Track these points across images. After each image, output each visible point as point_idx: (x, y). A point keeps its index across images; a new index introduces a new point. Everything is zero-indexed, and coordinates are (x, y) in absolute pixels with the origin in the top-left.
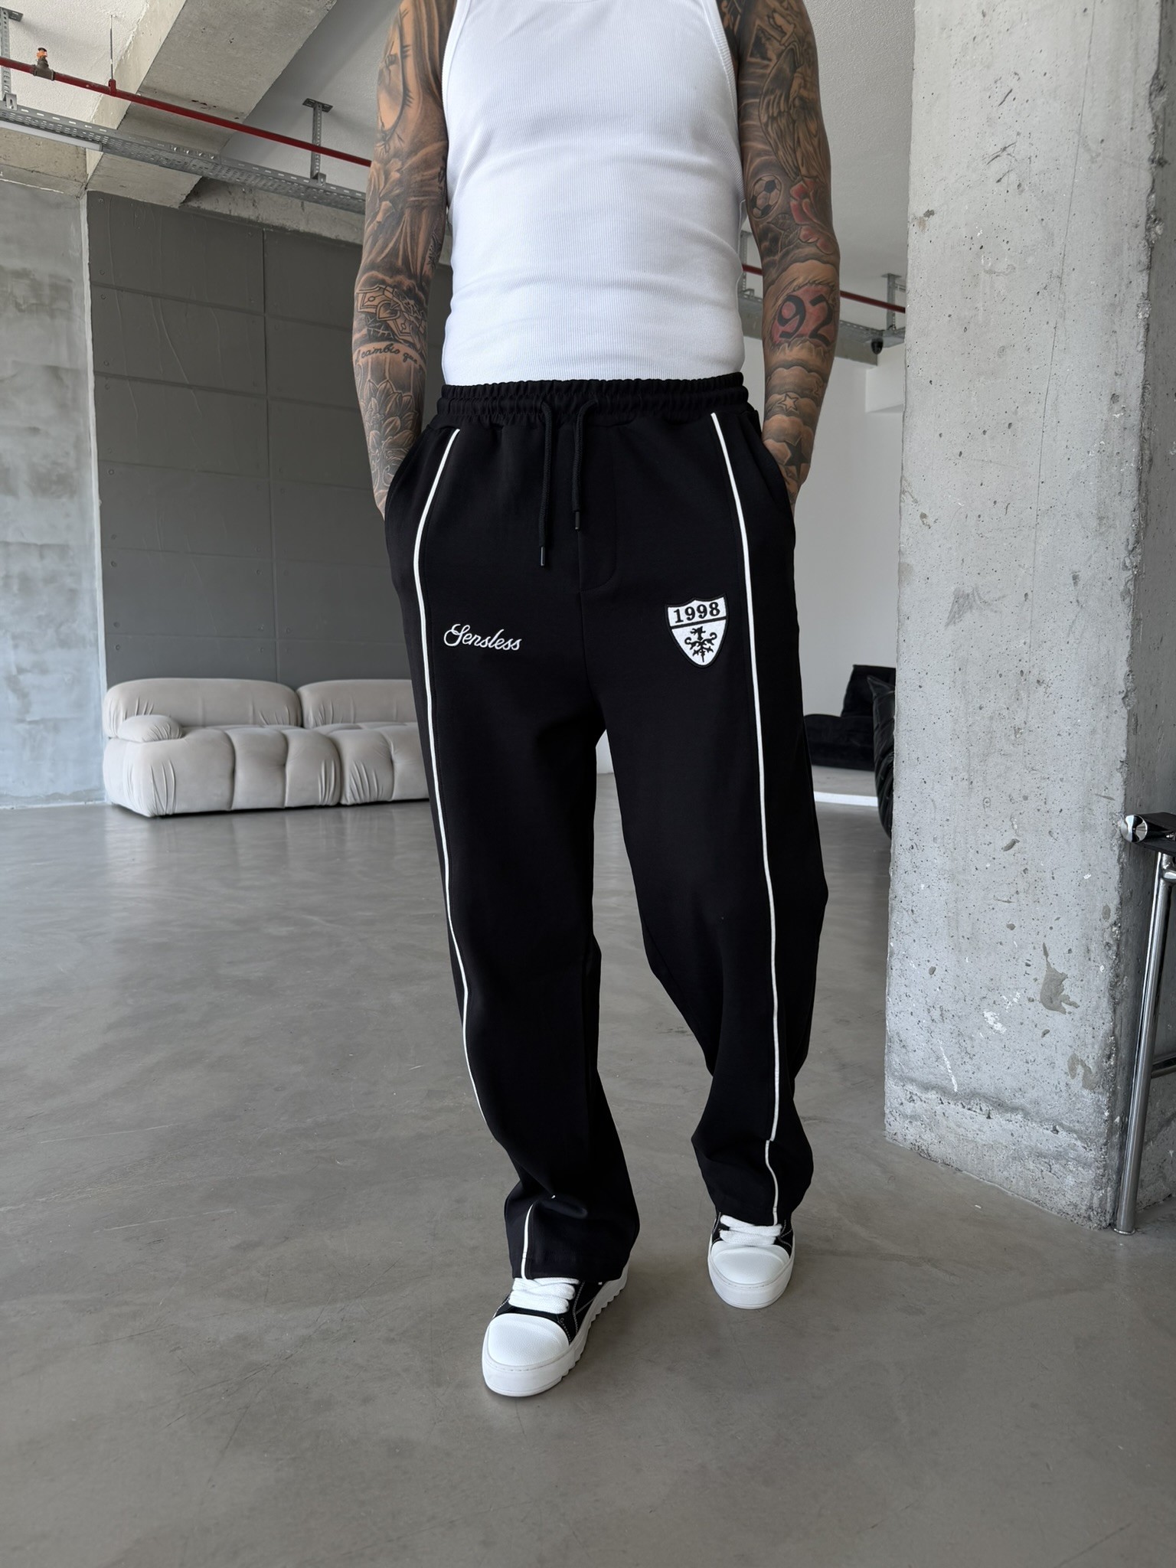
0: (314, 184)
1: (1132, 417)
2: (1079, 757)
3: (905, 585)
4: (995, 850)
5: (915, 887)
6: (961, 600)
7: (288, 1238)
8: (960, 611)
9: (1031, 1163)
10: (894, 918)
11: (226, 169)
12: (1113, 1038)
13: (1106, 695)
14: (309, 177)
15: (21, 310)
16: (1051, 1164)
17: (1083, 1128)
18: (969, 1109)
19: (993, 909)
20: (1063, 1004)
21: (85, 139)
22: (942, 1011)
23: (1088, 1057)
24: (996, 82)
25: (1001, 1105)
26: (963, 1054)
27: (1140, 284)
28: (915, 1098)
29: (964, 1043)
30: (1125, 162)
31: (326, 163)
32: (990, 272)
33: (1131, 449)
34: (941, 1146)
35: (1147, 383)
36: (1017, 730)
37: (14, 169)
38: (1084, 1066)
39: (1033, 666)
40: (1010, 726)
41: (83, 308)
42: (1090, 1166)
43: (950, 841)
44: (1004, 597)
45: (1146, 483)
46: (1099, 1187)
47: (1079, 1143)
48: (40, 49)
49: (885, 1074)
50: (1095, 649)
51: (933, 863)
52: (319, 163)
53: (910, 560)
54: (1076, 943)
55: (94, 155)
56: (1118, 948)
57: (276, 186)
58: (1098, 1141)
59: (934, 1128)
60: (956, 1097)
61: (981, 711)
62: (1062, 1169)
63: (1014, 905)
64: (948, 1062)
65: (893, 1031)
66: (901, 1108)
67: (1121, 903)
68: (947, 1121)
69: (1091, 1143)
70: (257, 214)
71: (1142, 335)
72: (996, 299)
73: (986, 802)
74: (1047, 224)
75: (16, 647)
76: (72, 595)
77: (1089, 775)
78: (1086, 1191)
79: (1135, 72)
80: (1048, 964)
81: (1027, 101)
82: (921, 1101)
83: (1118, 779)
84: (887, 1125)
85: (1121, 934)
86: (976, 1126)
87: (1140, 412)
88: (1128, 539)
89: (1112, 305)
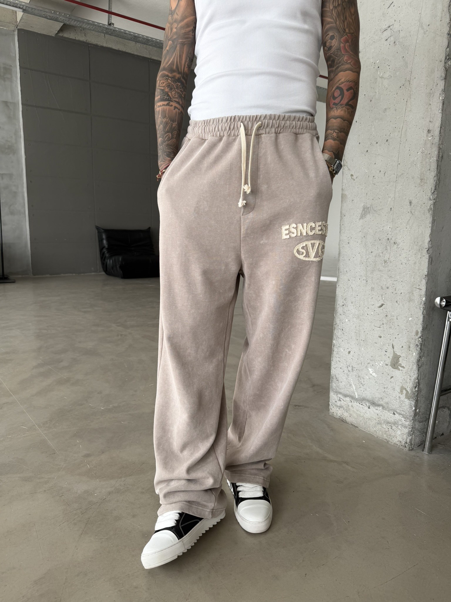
0: (109, 27)
1: (436, 139)
2: (409, 273)
3: (344, 202)
4: (375, 308)
5: (344, 320)
6: (366, 209)
7: (103, 452)
8: (365, 214)
9: (384, 425)
10: (335, 332)
11: (74, 21)
12: (417, 380)
13: (421, 249)
14: (107, 24)
16: (392, 426)
17: (405, 413)
18: (362, 405)
19: (373, 330)
20: (399, 367)
21: (16, 7)
22: (352, 367)
23: (408, 387)
25: (374, 403)
26: (360, 384)
28: (341, 399)
29: (360, 380)
30: (438, 34)
31: (115, 19)
32: (382, 77)
33: (435, 152)
34: (351, 418)
35: (442, 125)
36: (385, 262)
38: (406, 390)
39: (393, 237)
40: (383, 260)
41: (17, 77)
42: (406, 427)
43: (358, 303)
44: (382, 209)
45: (440, 166)
46: (410, 435)
47: (403, 419)
49: (330, 390)
50: (417, 231)
51: (351, 311)
52: (111, 18)
53: (346, 193)
54: (405, 344)
55: (20, 14)
56: (421, 347)
57: (94, 28)
58: (410, 418)
59: (348, 411)
60: (357, 400)
61: (372, 254)
62: (396, 428)
63: (381, 329)
64: (354, 387)
65: (333, 374)
66: (336, 403)
67: (423, 330)
68: (353, 408)
69: (408, 419)
70: (86, 39)
71: (441, 106)
72: (384, 89)
73: (373, 289)
74: (405, 58)
76: (15, 194)
77: (413, 280)
78: (405, 437)
80: (394, 352)
81: (399, 7)
82: (344, 401)
83: (424, 282)
84: (330, 409)
85: (422, 341)
86: (364, 411)
87: (439, 138)
88: (432, 188)
89: (430, 93)
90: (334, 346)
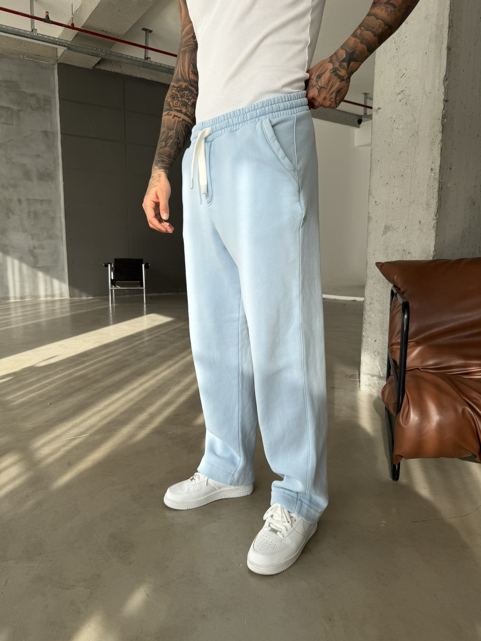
0: (146, 61)
1: (437, 175)
3: (370, 223)
5: (371, 316)
6: (386, 228)
8: (386, 231)
11: (114, 56)
13: (428, 257)
14: (144, 58)
15: (33, 109)
22: (378, 352)
24: (400, 71)
26: (384, 365)
27: (440, 136)
28: (369, 379)
29: (385, 362)
30: (436, 100)
31: (151, 54)
32: (397, 128)
33: (437, 185)
35: (441, 165)
37: (31, 55)
39: (407, 248)
41: (56, 108)
43: (382, 301)
44: (399, 227)
45: (440, 195)
48: (46, 12)
49: (360, 374)
51: (376, 308)
52: (148, 53)
53: (371, 215)
55: (62, 51)
57: (131, 62)
59: (375, 388)
60: (382, 378)
64: (380, 368)
65: (363, 360)
66: (365, 383)
68: (379, 386)
70: (121, 71)
71: (440, 151)
72: (399, 137)
74: (414, 115)
75: (33, 239)
76: (53, 219)
79: (440, 74)
81: (409, 78)
82: (372, 380)
84: (361, 388)
87: (439, 175)
88: (435, 211)
89: (432, 142)
90: (363, 337)
